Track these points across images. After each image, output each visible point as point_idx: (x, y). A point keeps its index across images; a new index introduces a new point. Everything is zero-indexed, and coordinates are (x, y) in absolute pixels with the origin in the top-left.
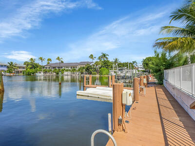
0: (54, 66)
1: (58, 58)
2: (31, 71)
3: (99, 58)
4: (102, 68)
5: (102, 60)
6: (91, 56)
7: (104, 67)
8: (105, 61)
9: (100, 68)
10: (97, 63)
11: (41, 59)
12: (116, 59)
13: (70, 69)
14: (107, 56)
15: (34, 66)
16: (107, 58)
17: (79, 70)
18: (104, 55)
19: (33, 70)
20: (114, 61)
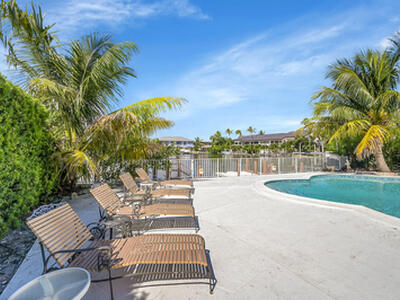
0: (246, 140)
1: (250, 130)
2: (217, 148)
11: (228, 131)
13: (268, 144)
15: (220, 142)
17: (283, 147)
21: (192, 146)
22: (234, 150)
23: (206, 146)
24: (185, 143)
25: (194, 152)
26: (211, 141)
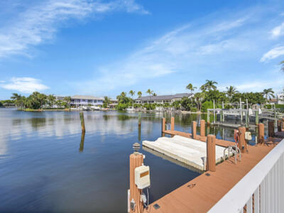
0: (145, 99)
1: (149, 91)
2: (123, 105)
3: (203, 88)
4: (207, 102)
5: (207, 90)
6: (190, 87)
7: (209, 101)
8: (210, 91)
9: (203, 102)
10: (198, 96)
11: (132, 92)
12: (231, 88)
13: (162, 103)
14: (215, 85)
15: (125, 101)
16: (214, 87)
17: (173, 105)
18: (210, 83)
19: (125, 105)
20: (227, 90)
21: (102, 104)
22: (136, 107)
23: (113, 104)
24: (95, 101)
25: (103, 109)
26: (117, 100)
